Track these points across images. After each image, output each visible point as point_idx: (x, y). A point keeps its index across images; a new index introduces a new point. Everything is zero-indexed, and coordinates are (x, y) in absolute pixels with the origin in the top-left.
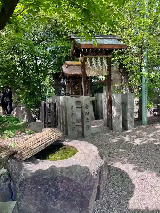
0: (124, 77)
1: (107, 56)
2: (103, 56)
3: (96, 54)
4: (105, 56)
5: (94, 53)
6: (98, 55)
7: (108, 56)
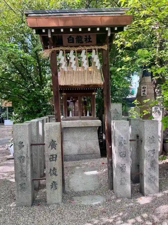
0: (158, 90)
1: (100, 47)
2: (93, 47)
3: (78, 44)
4: (97, 47)
5: (73, 42)
6: (82, 46)
7: (102, 47)
